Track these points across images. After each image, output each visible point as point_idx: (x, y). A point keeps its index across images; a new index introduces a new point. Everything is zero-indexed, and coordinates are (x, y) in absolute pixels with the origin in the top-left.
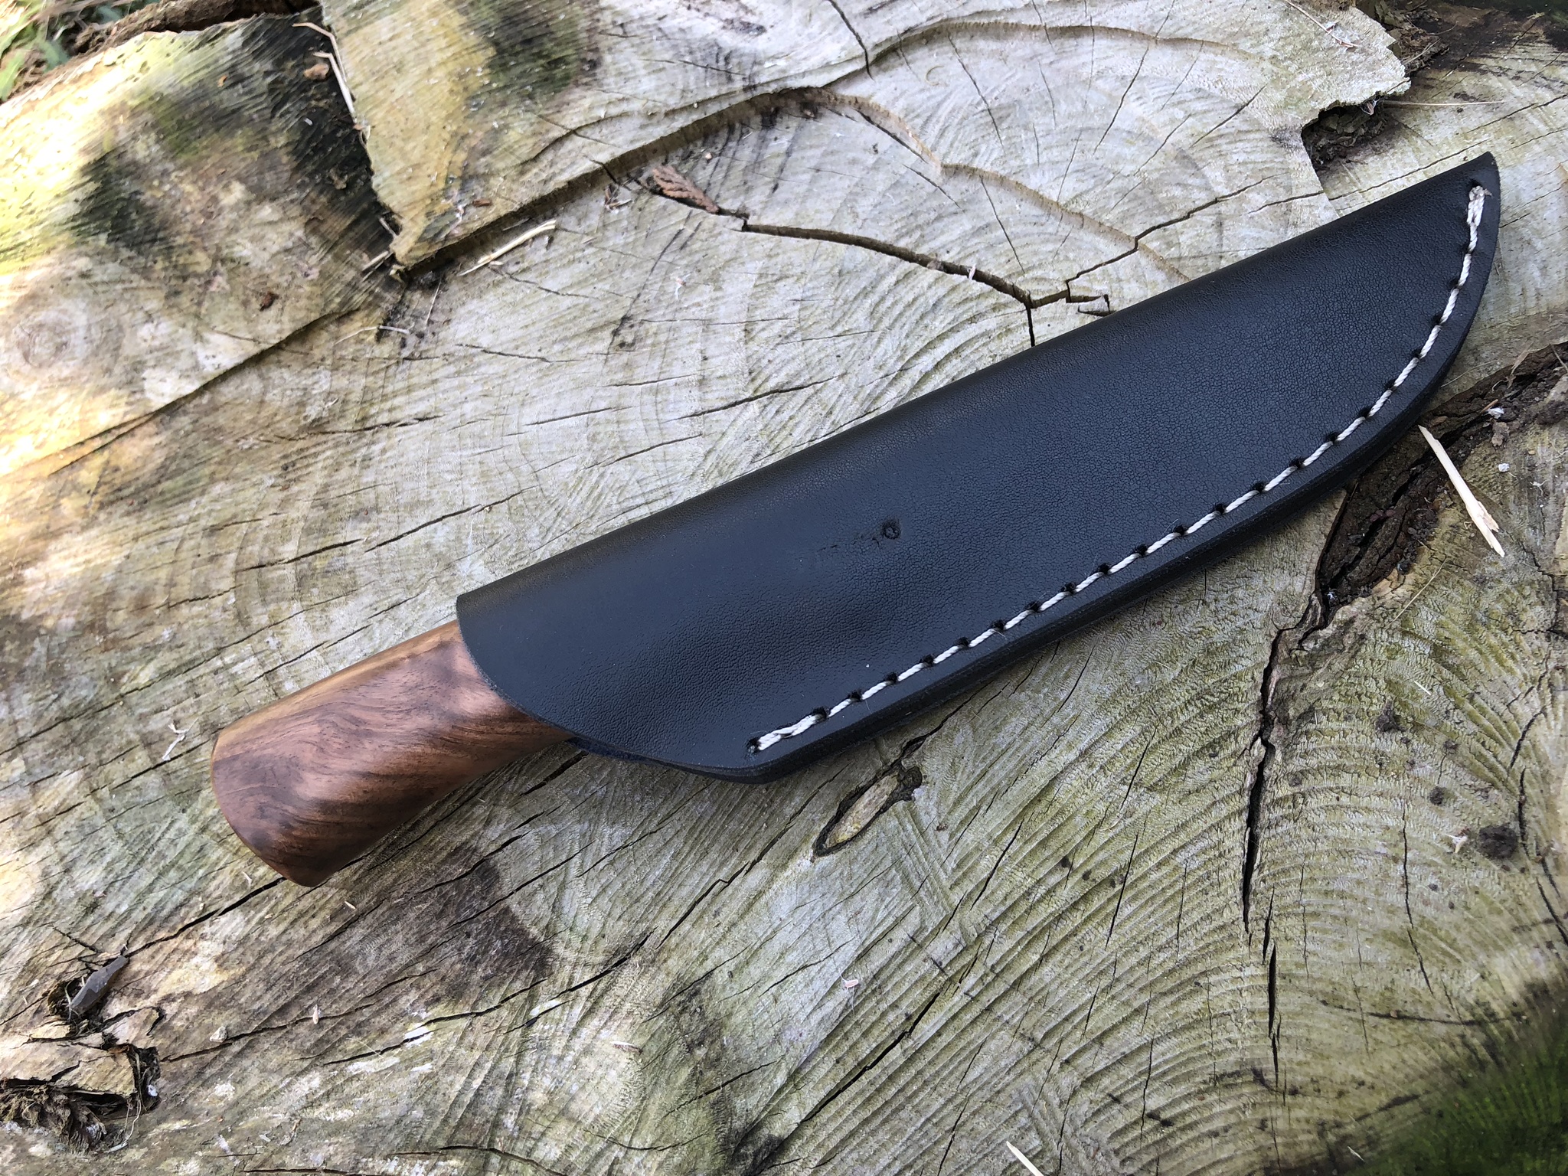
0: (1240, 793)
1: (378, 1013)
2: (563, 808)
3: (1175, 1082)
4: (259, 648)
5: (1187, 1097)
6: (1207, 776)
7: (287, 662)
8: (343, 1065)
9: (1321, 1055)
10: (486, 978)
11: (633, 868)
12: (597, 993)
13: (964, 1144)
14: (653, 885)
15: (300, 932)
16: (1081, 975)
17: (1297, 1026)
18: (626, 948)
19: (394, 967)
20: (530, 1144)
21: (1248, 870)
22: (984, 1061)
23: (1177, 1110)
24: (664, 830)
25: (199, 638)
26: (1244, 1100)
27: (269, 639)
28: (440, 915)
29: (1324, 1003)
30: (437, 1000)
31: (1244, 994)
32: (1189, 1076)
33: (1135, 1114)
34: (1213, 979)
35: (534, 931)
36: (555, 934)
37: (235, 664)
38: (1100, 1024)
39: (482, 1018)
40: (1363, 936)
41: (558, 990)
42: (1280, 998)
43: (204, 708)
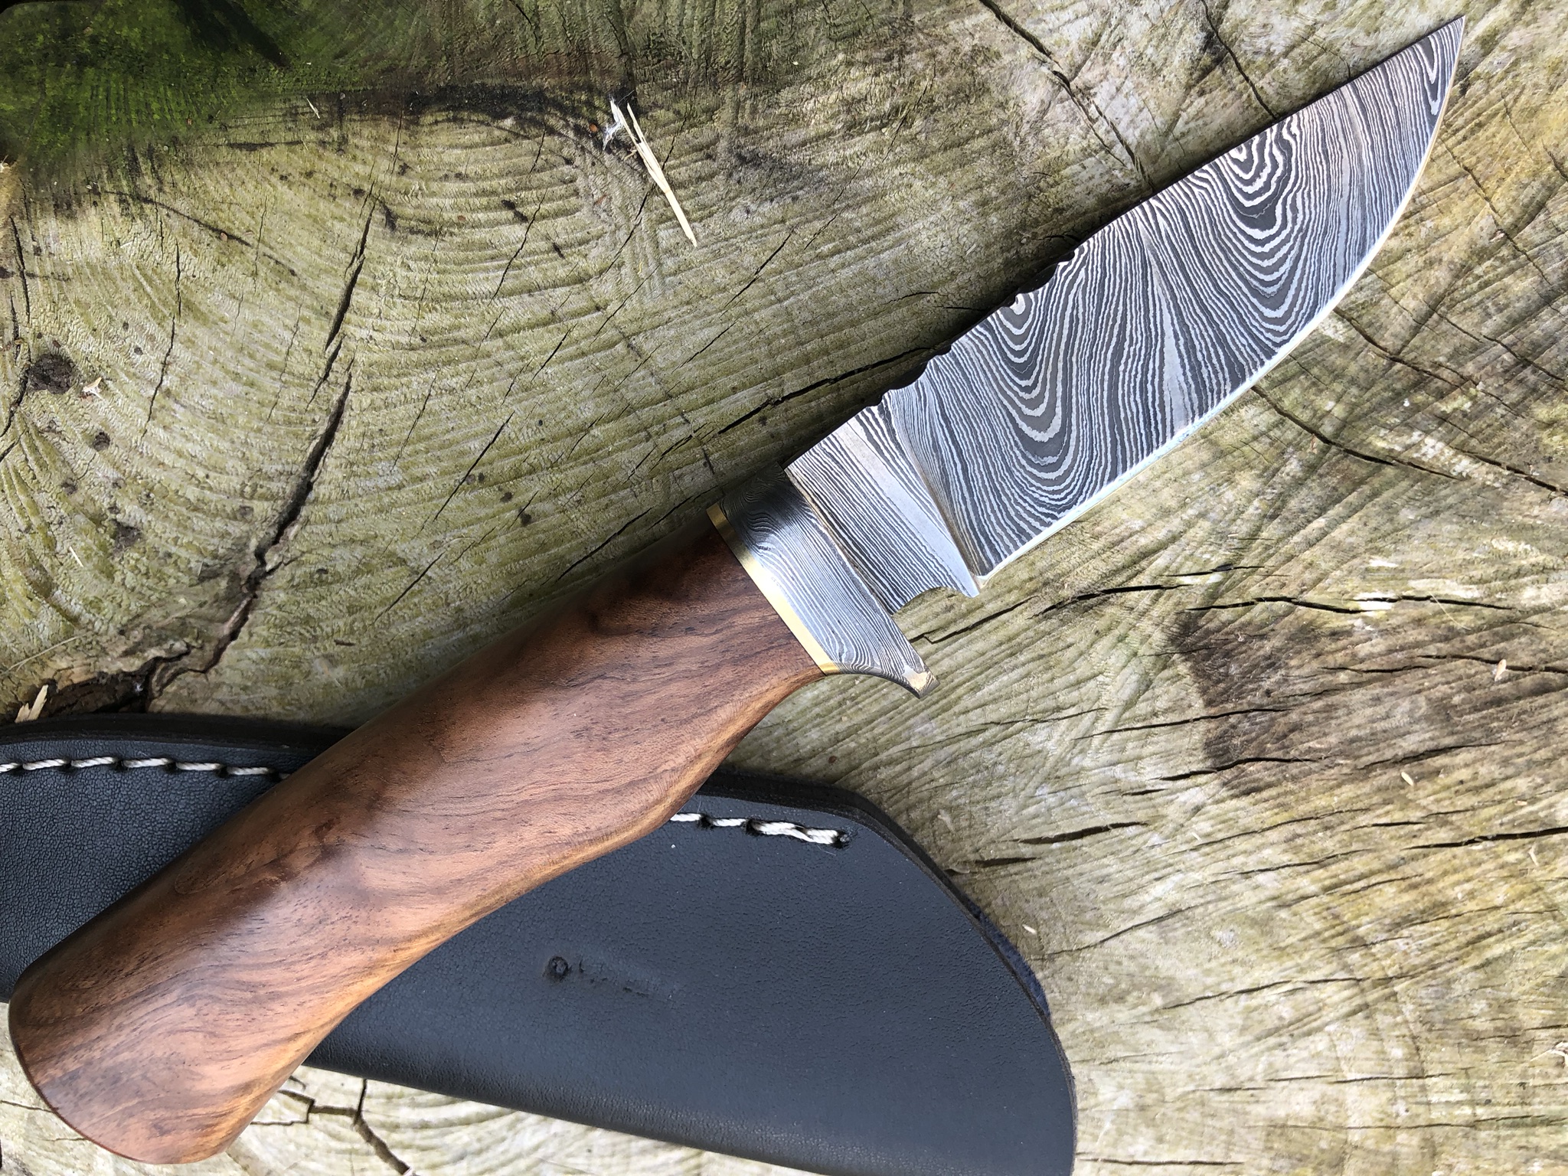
0: (307, 521)
1: (1418, 645)
2: (1098, 790)
3: (485, 246)
4: (1421, 1109)
5: (476, 225)
6: (336, 553)
7: (1391, 1080)
8: (1486, 601)
9: (315, 221)
10: (1262, 637)
11: (1034, 694)
12: (1130, 572)
13: (748, 260)
14: (1015, 667)
15: (1487, 771)
16: (551, 395)
17: (330, 259)
18: (1074, 610)
19: (1376, 690)
20: (1275, 433)
21: (328, 439)
22: (693, 342)
23: (492, 215)
24: (982, 721)
25: (1496, 1147)
26: (414, 202)
27: (1403, 1114)
28: (1296, 728)
29: (293, 273)
30: (1335, 635)
31: (376, 311)
32: (468, 246)
33: (540, 227)
34: (404, 340)
35: (1183, 668)
36: (1158, 655)
37: (1460, 1103)
38: (547, 335)
39: (1284, 593)
40: (229, 328)
41: (1177, 595)
42: (338, 294)
43: (1519, 1068)
